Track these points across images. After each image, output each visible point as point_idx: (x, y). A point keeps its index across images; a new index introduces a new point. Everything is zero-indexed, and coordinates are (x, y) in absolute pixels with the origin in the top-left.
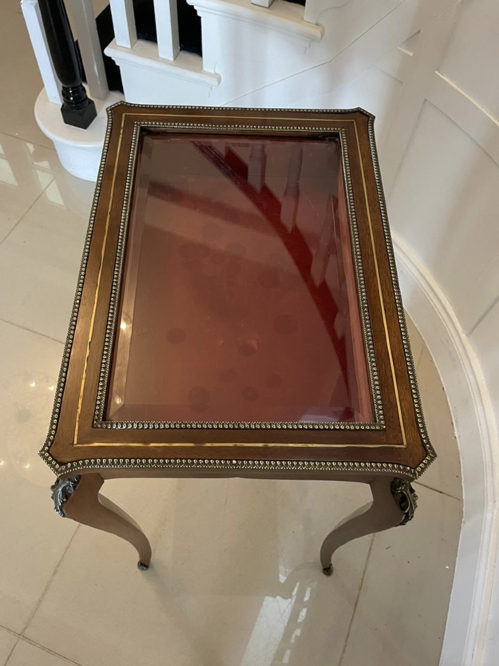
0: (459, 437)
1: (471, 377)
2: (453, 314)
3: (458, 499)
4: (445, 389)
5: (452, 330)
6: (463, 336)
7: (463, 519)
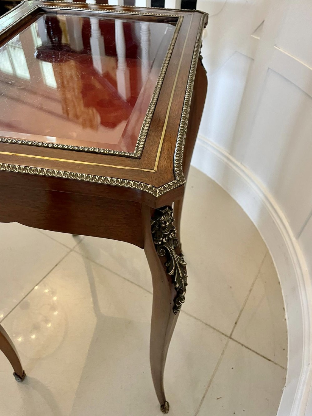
0: (288, 318)
1: (298, 269)
2: (287, 224)
3: (283, 368)
4: (281, 283)
5: (287, 238)
6: (293, 239)
7: (286, 384)
